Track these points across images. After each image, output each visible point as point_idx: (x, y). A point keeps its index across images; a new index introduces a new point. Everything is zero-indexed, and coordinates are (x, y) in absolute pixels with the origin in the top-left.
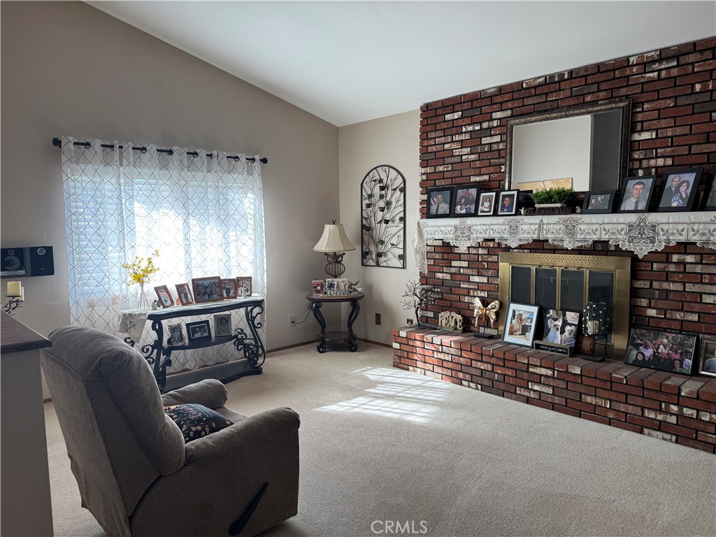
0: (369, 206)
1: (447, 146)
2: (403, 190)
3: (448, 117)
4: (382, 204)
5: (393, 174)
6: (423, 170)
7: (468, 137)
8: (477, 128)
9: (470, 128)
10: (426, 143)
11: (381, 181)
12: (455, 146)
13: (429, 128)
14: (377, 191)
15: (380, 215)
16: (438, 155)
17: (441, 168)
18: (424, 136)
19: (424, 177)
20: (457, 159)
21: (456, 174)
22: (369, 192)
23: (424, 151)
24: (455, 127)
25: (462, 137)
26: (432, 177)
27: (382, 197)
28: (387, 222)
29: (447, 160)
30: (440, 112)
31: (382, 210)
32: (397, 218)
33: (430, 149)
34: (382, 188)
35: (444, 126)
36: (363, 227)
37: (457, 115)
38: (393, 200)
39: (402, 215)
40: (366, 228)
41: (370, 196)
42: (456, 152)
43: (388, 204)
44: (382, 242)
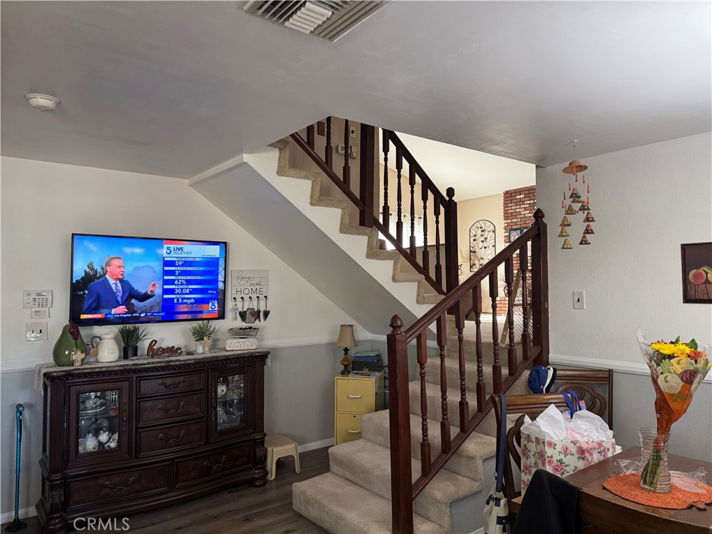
0: (475, 240)
1: (517, 210)
2: (494, 232)
3: (518, 197)
4: (482, 239)
5: (488, 224)
6: (506, 221)
7: (528, 206)
8: (532, 202)
9: (529, 202)
10: (506, 209)
11: (481, 228)
12: (521, 210)
13: (508, 202)
14: (479, 232)
15: (481, 245)
16: (514, 214)
17: (515, 220)
18: (506, 205)
19: (506, 225)
20: (523, 216)
21: (523, 223)
22: (475, 234)
23: (506, 212)
24: (521, 202)
25: (525, 206)
26: (510, 224)
27: (482, 235)
28: (485, 248)
29: (518, 217)
30: (513, 195)
31: (483, 242)
32: (491, 246)
33: (509, 212)
34: (482, 231)
35: (516, 201)
36: (471, 251)
37: (522, 196)
38: (489, 237)
39: (494, 244)
40: (472, 252)
41: (475, 236)
42: (522, 213)
43: (486, 239)
44: (482, 259)
